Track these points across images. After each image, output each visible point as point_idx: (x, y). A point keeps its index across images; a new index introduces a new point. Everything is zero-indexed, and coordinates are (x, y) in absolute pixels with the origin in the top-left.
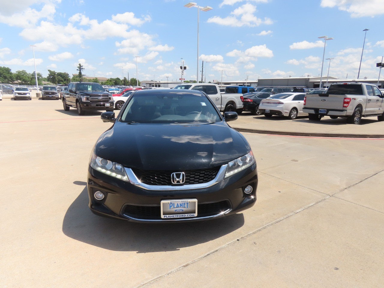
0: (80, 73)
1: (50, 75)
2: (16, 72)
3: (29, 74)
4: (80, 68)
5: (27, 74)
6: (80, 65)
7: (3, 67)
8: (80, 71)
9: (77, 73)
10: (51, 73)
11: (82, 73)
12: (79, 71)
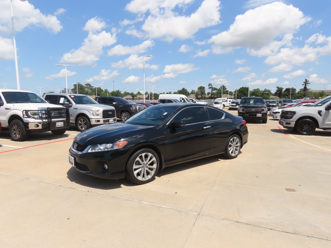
0: (305, 87)
1: (277, 91)
2: (253, 90)
3: (262, 91)
4: (306, 82)
5: (260, 91)
6: (306, 80)
7: (245, 87)
8: (306, 85)
9: (303, 87)
10: (278, 89)
11: (307, 87)
12: (304, 86)
